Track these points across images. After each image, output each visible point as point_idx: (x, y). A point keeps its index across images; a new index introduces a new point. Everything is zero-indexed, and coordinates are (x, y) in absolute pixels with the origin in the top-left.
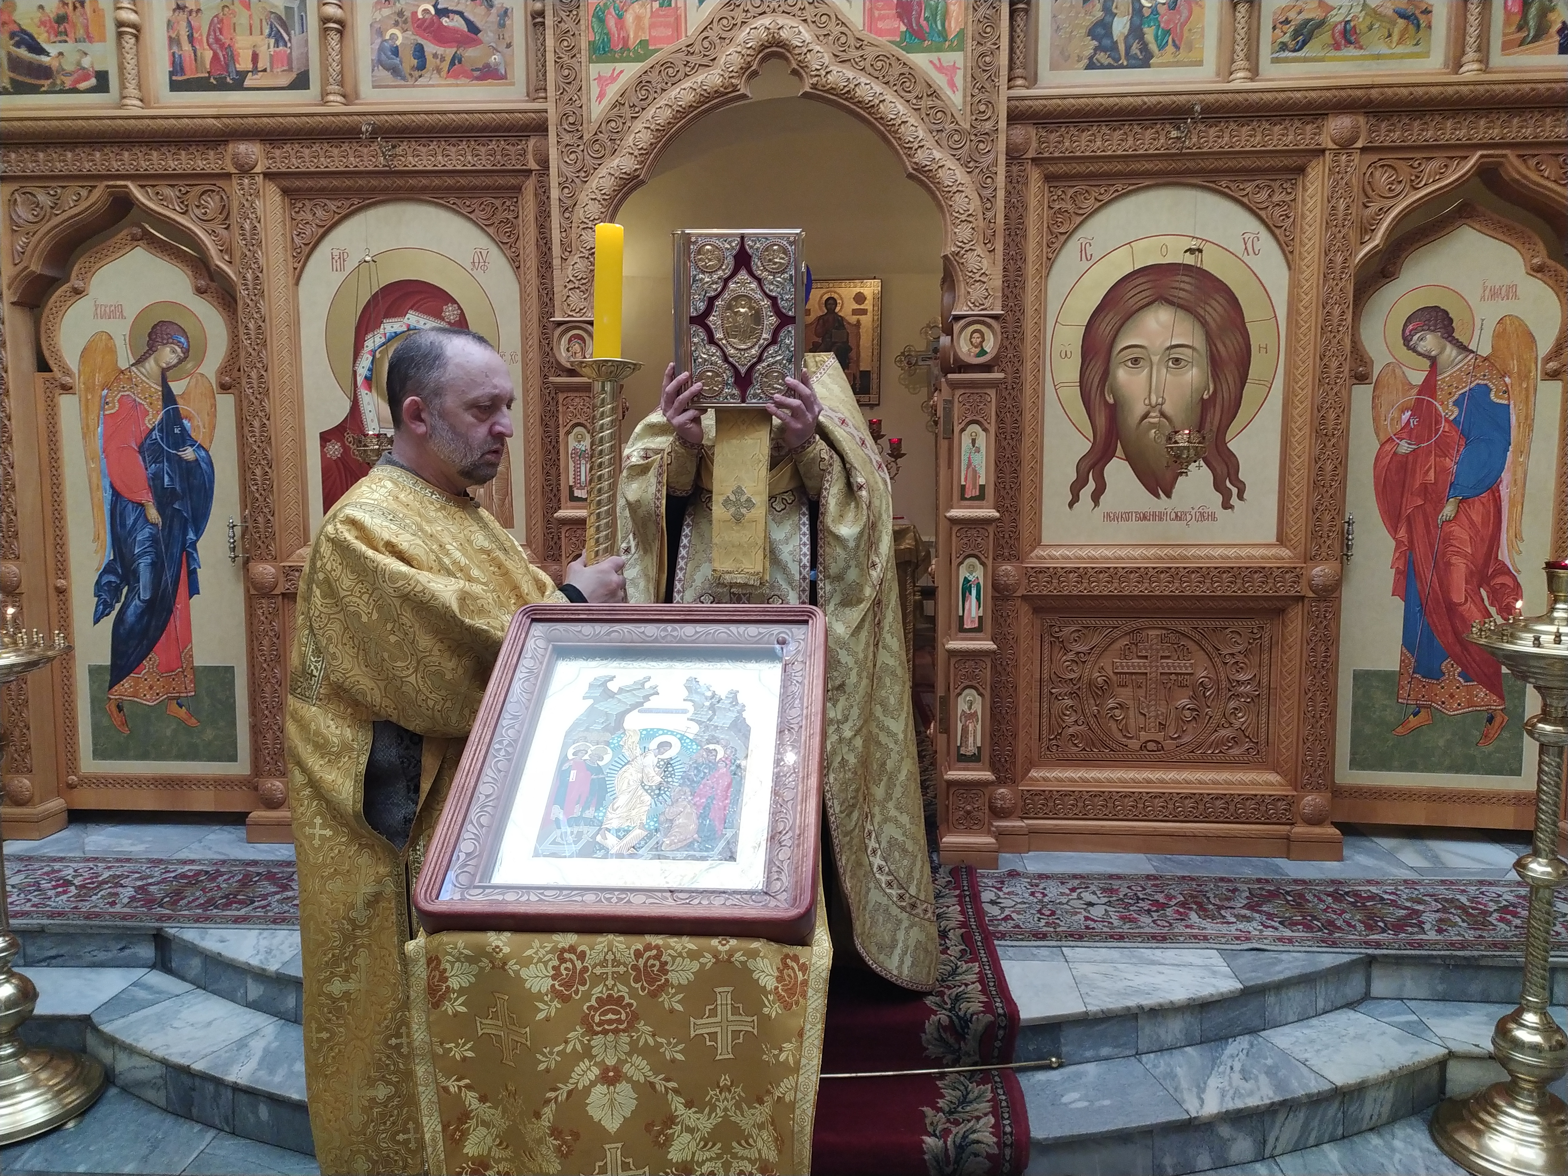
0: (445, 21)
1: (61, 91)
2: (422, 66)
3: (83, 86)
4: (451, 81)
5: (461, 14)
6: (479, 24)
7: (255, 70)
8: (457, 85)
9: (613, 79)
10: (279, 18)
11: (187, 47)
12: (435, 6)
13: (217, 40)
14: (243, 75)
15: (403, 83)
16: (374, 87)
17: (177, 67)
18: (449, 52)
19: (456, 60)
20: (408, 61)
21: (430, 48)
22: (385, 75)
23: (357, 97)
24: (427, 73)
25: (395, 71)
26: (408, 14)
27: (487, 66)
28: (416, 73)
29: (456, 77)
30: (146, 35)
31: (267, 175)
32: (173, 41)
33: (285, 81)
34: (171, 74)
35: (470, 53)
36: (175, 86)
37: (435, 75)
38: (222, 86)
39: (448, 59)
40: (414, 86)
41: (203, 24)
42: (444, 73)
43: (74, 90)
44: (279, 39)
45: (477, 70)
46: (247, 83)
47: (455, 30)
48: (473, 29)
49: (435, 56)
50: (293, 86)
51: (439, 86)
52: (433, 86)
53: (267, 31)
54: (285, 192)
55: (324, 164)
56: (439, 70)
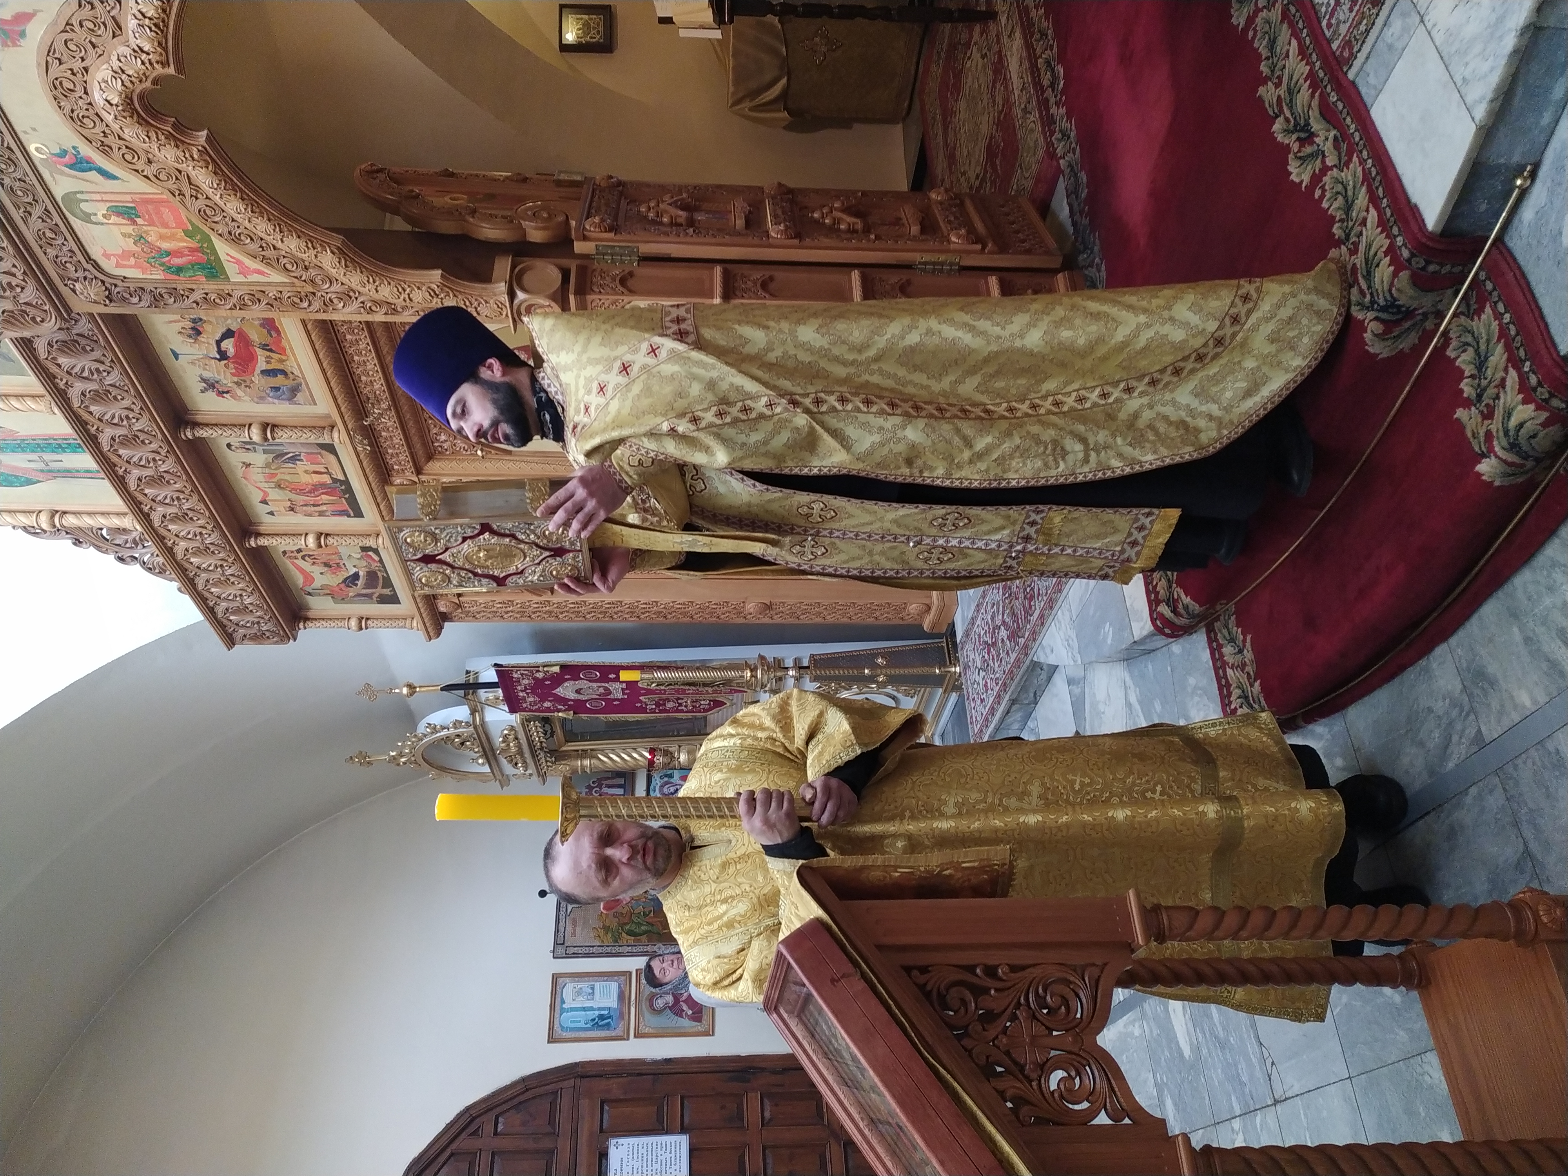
0: (231, 352)
1: (384, 566)
2: (284, 372)
3: (377, 558)
4: (288, 351)
5: (218, 343)
6: (224, 330)
7: (328, 473)
8: (291, 348)
9: (238, 262)
10: (276, 457)
11: (324, 508)
12: (220, 360)
13: (310, 492)
14: (335, 481)
15: (304, 385)
16: (315, 404)
17: (343, 513)
18: (259, 352)
19: (265, 347)
20: (280, 380)
21: (261, 365)
22: (299, 397)
23: (328, 416)
24: (289, 370)
25: (294, 391)
26: (235, 379)
27: (262, 325)
28: (291, 375)
29: (284, 349)
30: (325, 529)
31: (419, 471)
32: (321, 514)
33: (332, 458)
34: (349, 516)
35: (256, 336)
36: (359, 514)
37: (288, 363)
38: (349, 490)
39: (268, 353)
40: (304, 378)
41: (300, 499)
42: (284, 358)
43: (381, 561)
44: (294, 459)
45: (269, 332)
46: (341, 477)
47: (236, 346)
48: (228, 334)
49: (268, 362)
50: (335, 453)
51: (296, 359)
52: (299, 365)
53: (291, 465)
54: (430, 457)
55: (398, 438)
56: (281, 361)
